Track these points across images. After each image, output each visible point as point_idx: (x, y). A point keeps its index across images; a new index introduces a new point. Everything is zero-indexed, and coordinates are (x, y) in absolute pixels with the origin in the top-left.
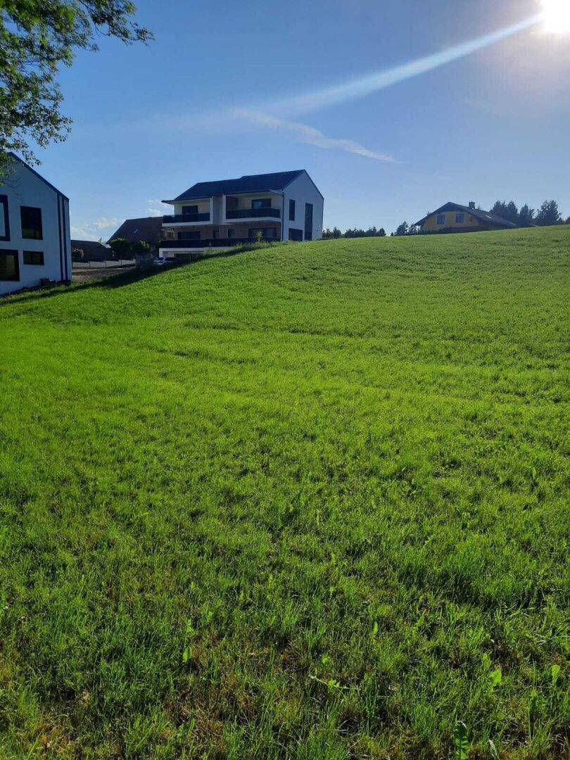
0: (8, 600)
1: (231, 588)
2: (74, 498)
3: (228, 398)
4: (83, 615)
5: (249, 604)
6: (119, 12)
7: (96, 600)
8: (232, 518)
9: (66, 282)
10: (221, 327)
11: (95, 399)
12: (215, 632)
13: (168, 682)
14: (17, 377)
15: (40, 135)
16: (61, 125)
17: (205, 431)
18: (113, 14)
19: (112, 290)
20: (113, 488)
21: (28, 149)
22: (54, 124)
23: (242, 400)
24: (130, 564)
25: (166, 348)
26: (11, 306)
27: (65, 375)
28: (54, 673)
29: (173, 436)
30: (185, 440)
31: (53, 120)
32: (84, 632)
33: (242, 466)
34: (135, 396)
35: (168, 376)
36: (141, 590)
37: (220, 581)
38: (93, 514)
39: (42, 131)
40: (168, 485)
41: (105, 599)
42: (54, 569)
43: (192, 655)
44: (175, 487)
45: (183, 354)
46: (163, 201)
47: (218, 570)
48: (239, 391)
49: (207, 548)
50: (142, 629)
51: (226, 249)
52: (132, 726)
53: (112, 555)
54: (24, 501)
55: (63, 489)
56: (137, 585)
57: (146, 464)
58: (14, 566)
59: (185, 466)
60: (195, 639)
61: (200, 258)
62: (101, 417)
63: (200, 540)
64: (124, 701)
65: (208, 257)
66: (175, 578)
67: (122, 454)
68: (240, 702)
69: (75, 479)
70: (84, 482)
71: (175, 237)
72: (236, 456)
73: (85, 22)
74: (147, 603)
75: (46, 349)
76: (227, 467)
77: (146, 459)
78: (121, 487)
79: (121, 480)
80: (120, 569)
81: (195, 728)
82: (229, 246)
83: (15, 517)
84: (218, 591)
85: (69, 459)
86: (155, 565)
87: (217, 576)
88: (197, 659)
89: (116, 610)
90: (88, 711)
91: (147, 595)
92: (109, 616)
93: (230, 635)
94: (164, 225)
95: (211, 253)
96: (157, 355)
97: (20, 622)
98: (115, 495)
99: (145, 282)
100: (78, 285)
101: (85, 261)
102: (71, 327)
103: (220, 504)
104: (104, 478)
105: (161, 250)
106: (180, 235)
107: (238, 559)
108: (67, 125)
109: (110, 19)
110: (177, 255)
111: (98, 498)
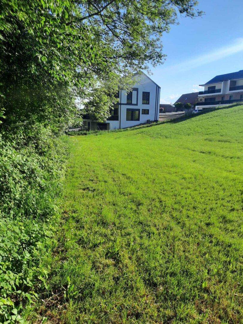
0: (133, 241)
1: (226, 262)
2: (157, 207)
3: (225, 174)
4: (161, 255)
5: (235, 271)
6: (191, 6)
7: (166, 250)
8: (226, 230)
9: (156, 121)
10: (222, 141)
11: (166, 169)
12: (218, 279)
13: (195, 294)
14: (137, 157)
15: (154, 63)
16: (162, 58)
17: (213, 188)
18: (188, 8)
19: (174, 124)
20: (172, 206)
21: (149, 69)
22: (160, 58)
23: (232, 176)
24: (179, 239)
25: (196, 149)
26: (136, 130)
27: (154, 158)
28: (150, 274)
29: (198, 188)
30: (203, 191)
31: (160, 56)
32: (161, 262)
33: (232, 207)
34: (182, 169)
35: (196, 162)
36: (184, 251)
37: (220, 256)
38: (164, 215)
39: (155, 61)
40: (196, 209)
41: (169, 251)
42: (150, 234)
43: (206, 286)
44: (199, 211)
45: (203, 153)
46: (200, 85)
47: (219, 252)
48: (230, 171)
49: (214, 241)
50: (184, 267)
51: (227, 105)
52: (180, 307)
53: (172, 234)
54: (139, 205)
55: (153, 203)
56: (182, 249)
57: (186, 198)
58: (135, 229)
59: (204, 202)
60: (208, 279)
61: (215, 109)
62: (168, 176)
63: (211, 236)
64: (177, 295)
65: (218, 109)
66: (199, 250)
67: (176, 192)
68: (230, 314)
69: (157, 200)
70: (161, 202)
71: (203, 101)
72: (228, 202)
73: (175, 14)
74: (186, 257)
75: (147, 148)
76: (224, 206)
77: (187, 196)
78: (176, 206)
79: (176, 203)
80: (175, 240)
81: (207, 318)
82: (230, 103)
83: (135, 211)
84: (220, 261)
85: (155, 191)
86: (190, 243)
87: (219, 254)
88: (209, 288)
89: (173, 257)
90: (162, 294)
91: (187, 254)
92: (170, 258)
93: (225, 282)
94: (199, 96)
95: (220, 107)
96: (191, 152)
97: (137, 251)
98: (173, 209)
99: (188, 121)
100: (161, 122)
101: (164, 112)
102: (157, 139)
103: (220, 222)
104: (169, 201)
105: (196, 107)
106: (205, 99)
107: (230, 249)
108: (165, 58)
109: (187, 10)
110: (204, 109)
111: (166, 209)
